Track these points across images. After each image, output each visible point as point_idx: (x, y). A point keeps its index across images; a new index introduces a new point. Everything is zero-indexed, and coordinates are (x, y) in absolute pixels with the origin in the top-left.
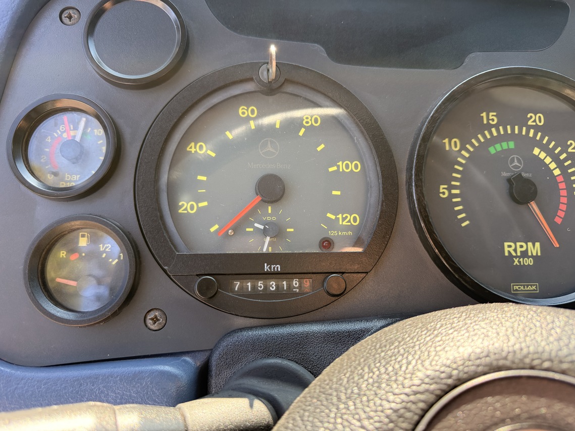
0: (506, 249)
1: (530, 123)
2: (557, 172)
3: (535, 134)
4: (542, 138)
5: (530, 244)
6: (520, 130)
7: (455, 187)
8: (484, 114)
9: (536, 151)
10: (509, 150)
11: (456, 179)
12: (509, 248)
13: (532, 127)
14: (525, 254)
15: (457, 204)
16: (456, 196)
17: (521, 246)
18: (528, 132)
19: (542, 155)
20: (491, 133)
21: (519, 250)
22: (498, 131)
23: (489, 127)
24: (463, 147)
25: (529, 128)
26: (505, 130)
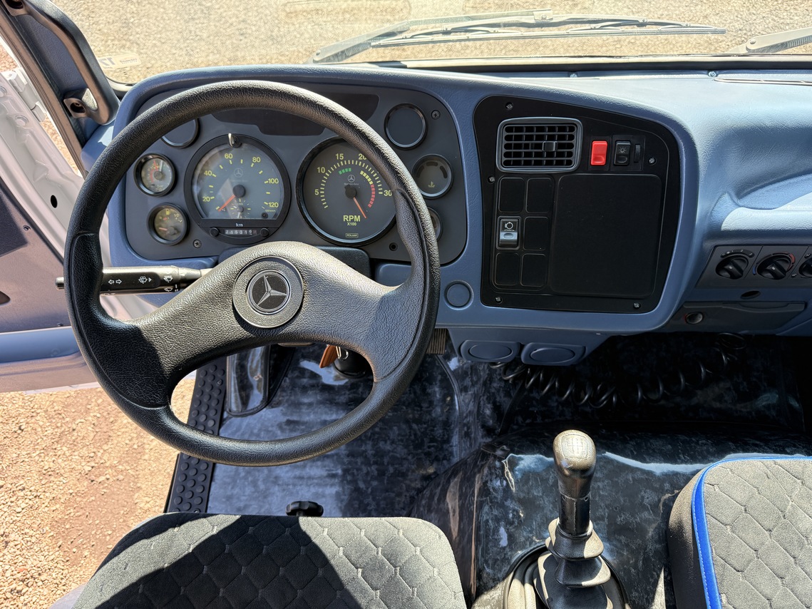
0: (344, 218)
1: (360, 159)
2: (371, 183)
3: (362, 164)
4: (365, 166)
5: (355, 216)
6: (355, 162)
7: (322, 190)
8: (337, 155)
9: (362, 173)
10: (348, 172)
11: (323, 187)
12: (345, 218)
13: (361, 160)
14: (353, 221)
15: (323, 198)
16: (322, 194)
17: (351, 217)
18: (358, 163)
19: (365, 175)
20: (340, 164)
21: (350, 219)
22: (344, 163)
23: (339, 161)
24: (327, 171)
25: (359, 161)
26: (347, 162)
